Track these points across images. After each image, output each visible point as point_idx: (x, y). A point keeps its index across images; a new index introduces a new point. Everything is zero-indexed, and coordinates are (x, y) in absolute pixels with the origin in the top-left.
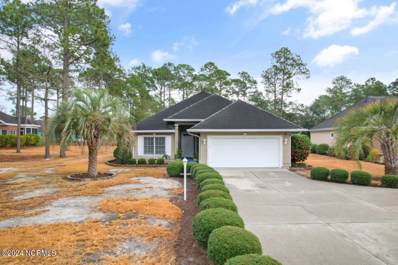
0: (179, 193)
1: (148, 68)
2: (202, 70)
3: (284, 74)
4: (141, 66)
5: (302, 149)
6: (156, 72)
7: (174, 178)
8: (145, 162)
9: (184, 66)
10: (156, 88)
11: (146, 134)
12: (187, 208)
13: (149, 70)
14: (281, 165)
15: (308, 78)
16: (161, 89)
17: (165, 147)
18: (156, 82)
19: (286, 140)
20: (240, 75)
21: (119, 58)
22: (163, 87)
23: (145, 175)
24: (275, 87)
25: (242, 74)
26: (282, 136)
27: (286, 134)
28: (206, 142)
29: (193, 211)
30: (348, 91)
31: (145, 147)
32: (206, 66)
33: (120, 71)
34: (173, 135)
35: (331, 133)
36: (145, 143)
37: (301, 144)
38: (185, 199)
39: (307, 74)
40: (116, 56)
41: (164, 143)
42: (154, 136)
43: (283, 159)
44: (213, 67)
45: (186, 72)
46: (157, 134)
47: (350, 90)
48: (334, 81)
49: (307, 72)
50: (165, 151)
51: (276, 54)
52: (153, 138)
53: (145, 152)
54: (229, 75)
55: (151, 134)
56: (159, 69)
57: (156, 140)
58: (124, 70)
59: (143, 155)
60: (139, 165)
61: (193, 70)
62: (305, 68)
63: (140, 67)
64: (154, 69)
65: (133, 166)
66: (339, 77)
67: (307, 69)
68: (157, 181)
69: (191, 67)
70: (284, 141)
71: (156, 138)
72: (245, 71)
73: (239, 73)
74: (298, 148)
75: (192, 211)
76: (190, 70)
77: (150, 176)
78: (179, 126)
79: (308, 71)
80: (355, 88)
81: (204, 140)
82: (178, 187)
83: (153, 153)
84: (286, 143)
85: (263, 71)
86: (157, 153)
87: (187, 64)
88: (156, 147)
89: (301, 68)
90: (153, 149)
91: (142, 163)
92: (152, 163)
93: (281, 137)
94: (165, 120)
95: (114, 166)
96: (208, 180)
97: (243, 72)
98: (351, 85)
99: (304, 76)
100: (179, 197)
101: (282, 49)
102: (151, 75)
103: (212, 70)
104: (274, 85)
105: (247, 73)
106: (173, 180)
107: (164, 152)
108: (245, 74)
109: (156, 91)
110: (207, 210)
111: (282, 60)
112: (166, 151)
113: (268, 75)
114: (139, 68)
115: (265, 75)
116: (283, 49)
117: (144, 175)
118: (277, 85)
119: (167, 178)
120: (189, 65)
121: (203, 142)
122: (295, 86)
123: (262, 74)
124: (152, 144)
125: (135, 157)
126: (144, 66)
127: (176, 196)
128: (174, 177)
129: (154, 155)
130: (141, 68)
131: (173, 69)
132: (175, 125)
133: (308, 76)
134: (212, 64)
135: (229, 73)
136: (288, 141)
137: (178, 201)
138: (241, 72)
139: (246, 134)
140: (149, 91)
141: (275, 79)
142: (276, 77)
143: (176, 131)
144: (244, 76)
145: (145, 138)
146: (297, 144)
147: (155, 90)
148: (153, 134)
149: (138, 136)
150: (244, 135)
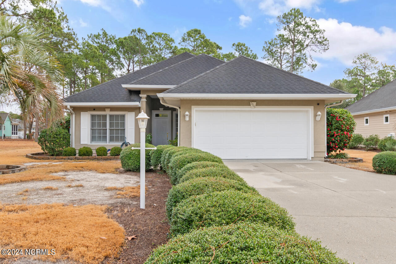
0: (133, 194)
1: (111, 37)
2: (184, 40)
3: (294, 47)
4: (101, 33)
5: (342, 130)
6: (122, 42)
7: (133, 173)
8: (92, 152)
9: (159, 35)
10: (123, 65)
11: (94, 109)
12: (145, 226)
13: (111, 40)
14: (312, 155)
15: (325, 50)
16: (129, 66)
17: (125, 129)
18: (121, 56)
19: (319, 113)
20: (234, 47)
21: (66, 16)
22: (131, 64)
23: (82, 169)
24: (281, 64)
25: (238, 45)
26: (313, 107)
27: (318, 104)
28: (190, 116)
29: (157, 233)
30: (373, 72)
31: (93, 131)
32: (189, 35)
33: (69, 37)
34: (138, 111)
35: (366, 118)
36: (93, 125)
37: (340, 122)
38: (142, 206)
39: (325, 45)
40: (63, 13)
41: (123, 124)
42: (108, 113)
43: (314, 145)
44: (198, 35)
45: (163, 43)
46: (112, 109)
47: (376, 71)
48: (355, 60)
49: (324, 43)
50: (124, 136)
51: (283, 17)
52: (105, 116)
53: (93, 139)
54: (220, 48)
55: (103, 109)
56: (125, 39)
57: (110, 120)
58: (74, 34)
59: (89, 143)
60: (81, 157)
61: (172, 40)
62: (322, 36)
63: (99, 35)
64: (119, 39)
65: (69, 159)
66: (361, 55)
67: (325, 38)
68: (100, 177)
69: (169, 37)
70: (315, 116)
71: (111, 116)
72: (241, 42)
73: (233, 45)
74: (335, 129)
75: (153, 234)
76: (168, 40)
77: (90, 170)
78: (148, 97)
79: (326, 40)
80: (381, 69)
81: (187, 113)
82: (135, 185)
83: (106, 141)
84: (318, 118)
85: (266, 43)
86: (112, 139)
87: (164, 33)
88: (110, 130)
89: (318, 36)
90: (106, 134)
91: (86, 153)
92: (102, 154)
93: (310, 110)
94: (124, 86)
95: (37, 159)
96: (194, 163)
97: (239, 43)
98: (377, 65)
99: (321, 47)
100: (131, 202)
101: (291, 11)
102: (115, 46)
103: (197, 39)
104: (280, 62)
105: (244, 45)
106: (128, 176)
107: (123, 138)
108: (242, 47)
109: (123, 70)
110: (195, 233)
111: (292, 25)
112: (126, 136)
113: (271, 48)
114: (97, 37)
115: (268, 48)
116: (293, 11)
117: (80, 168)
118: (284, 62)
119: (121, 173)
120: (166, 34)
121: (184, 116)
122: (309, 61)
123: (264, 47)
124: (105, 125)
125: (75, 145)
126: (105, 34)
127: (124, 200)
128: (133, 171)
129: (108, 144)
130: (101, 36)
131: (145, 37)
132: (140, 95)
133: (326, 47)
134: (197, 32)
135: (220, 45)
136: (322, 116)
137: (126, 210)
138: (236, 44)
139: (255, 103)
140: (113, 69)
141: (280, 53)
142: (283, 52)
143: (142, 103)
144: (240, 48)
145: (93, 117)
146: (333, 123)
147: (121, 69)
148: (106, 109)
149: (81, 113)
150: (251, 105)
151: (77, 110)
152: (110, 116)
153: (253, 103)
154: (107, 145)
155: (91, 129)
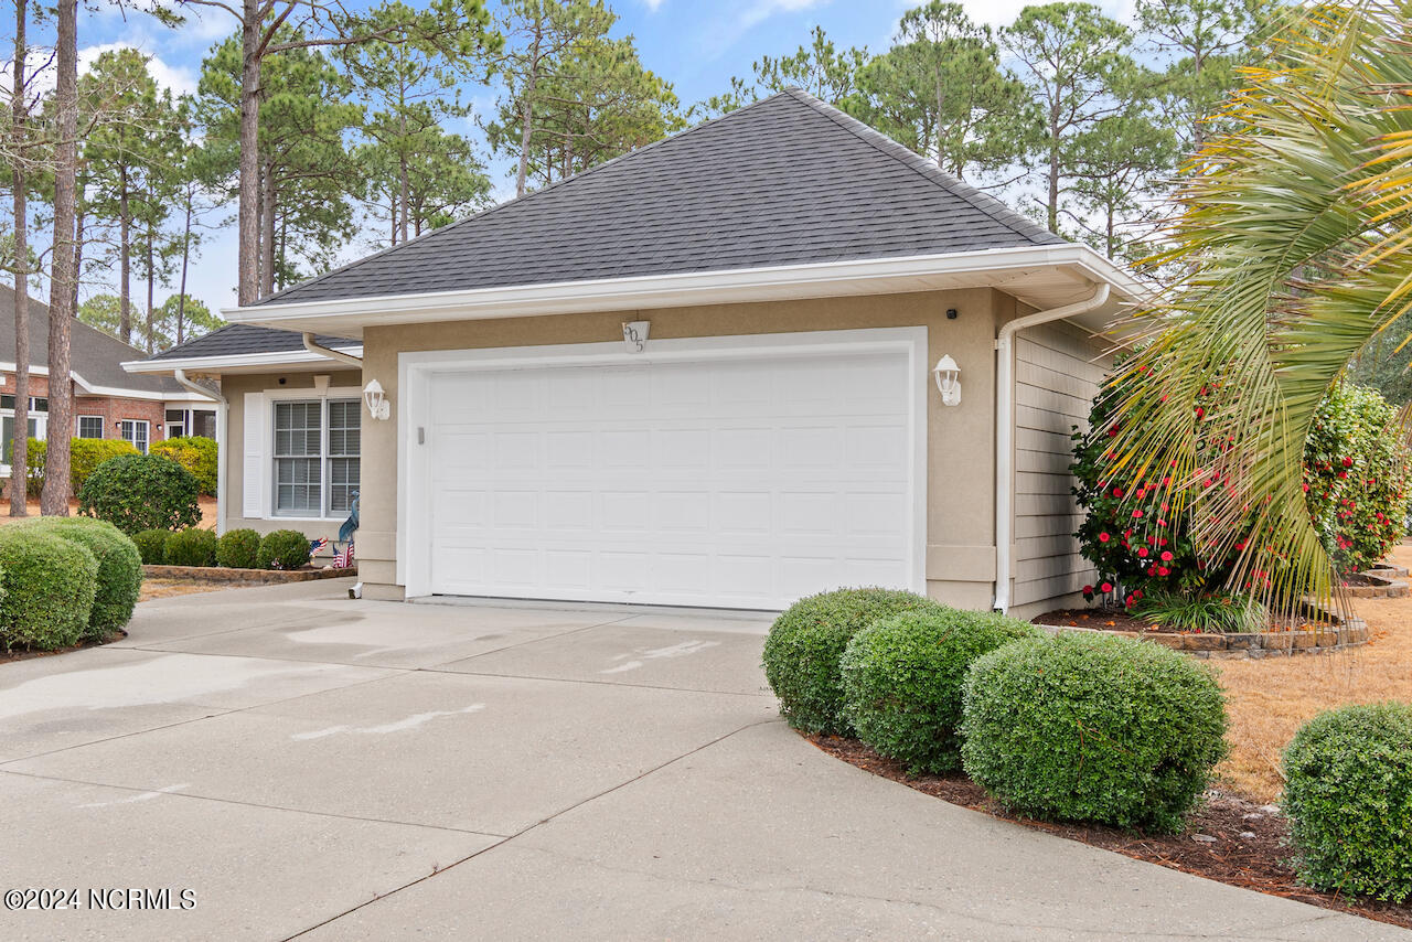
11: (282, 379)
19: (948, 363)
27: (953, 314)
28: (394, 401)
36: (280, 441)
42: (323, 393)
52: (315, 408)
53: (281, 497)
55: (304, 377)
57: (331, 422)
59: (267, 513)
71: (333, 407)
83: (318, 506)
88: (332, 461)
90: (318, 476)
93: (911, 342)
124: (315, 441)
125: (228, 524)
129: (323, 518)
145: (281, 409)
148: (316, 377)
149: (246, 395)
150: (627, 337)
151: (234, 385)
152: (331, 404)
153: (633, 325)
154: (319, 522)
155: (275, 459)
